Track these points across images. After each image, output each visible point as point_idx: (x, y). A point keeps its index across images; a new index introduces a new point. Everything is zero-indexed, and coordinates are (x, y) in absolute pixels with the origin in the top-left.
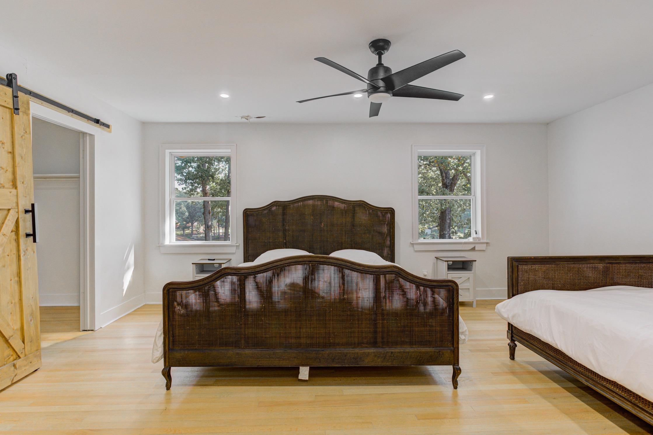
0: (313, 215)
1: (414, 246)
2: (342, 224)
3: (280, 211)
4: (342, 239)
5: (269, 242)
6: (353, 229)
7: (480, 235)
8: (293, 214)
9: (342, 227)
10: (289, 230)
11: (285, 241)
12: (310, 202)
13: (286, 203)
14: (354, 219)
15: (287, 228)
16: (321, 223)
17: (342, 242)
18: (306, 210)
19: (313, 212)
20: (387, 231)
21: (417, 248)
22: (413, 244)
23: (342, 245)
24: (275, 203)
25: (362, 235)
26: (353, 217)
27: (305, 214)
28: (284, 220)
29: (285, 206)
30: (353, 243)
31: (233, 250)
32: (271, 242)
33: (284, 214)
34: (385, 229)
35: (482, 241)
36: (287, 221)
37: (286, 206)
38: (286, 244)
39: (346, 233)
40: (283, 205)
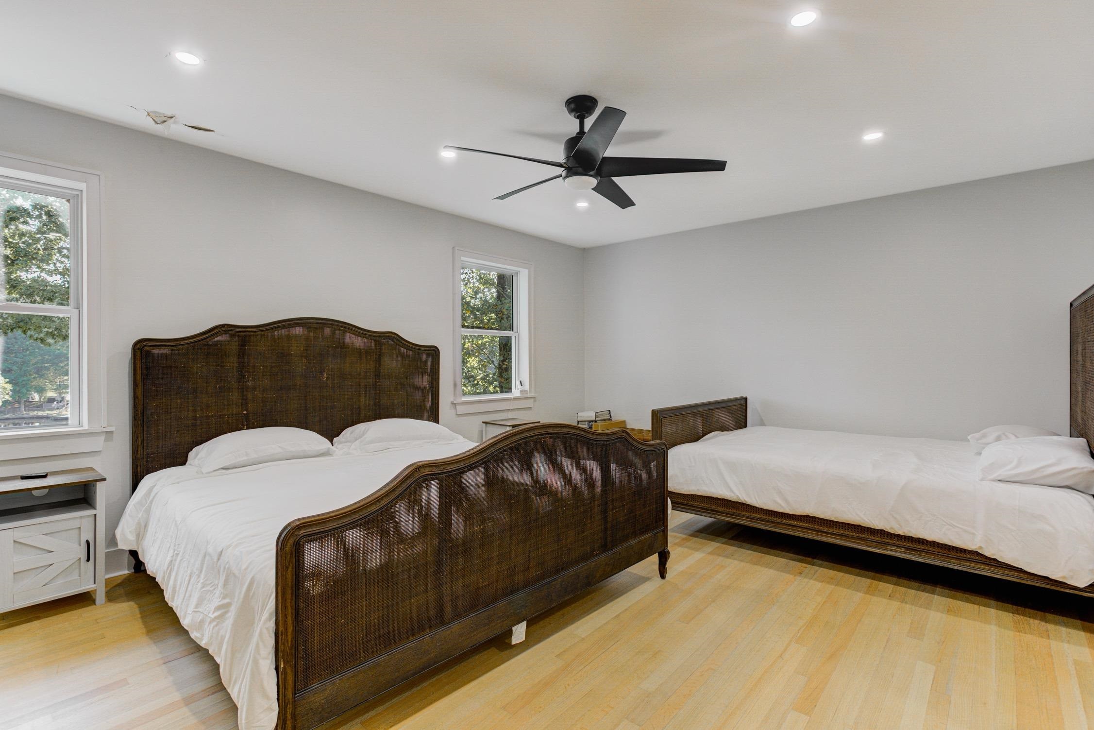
0: (306, 357)
1: (456, 407)
2: (360, 375)
3: (234, 347)
4: (359, 401)
5: (208, 417)
6: (378, 382)
7: (527, 387)
8: (264, 353)
9: (360, 379)
10: (254, 389)
11: (245, 412)
12: (299, 331)
13: (249, 330)
14: (380, 365)
15: (250, 384)
16: (321, 372)
17: (359, 408)
18: (292, 346)
19: (307, 350)
20: (429, 385)
21: (461, 409)
22: (455, 404)
23: (360, 411)
24: (223, 329)
25: (392, 394)
26: (378, 361)
27: (291, 354)
28: (242, 366)
29: (245, 336)
30: (378, 407)
31: (98, 443)
32: (212, 416)
33: (242, 354)
34: (425, 382)
35: (529, 395)
36: (251, 370)
37: (250, 336)
38: (247, 417)
39: (366, 391)
40: (242, 334)
